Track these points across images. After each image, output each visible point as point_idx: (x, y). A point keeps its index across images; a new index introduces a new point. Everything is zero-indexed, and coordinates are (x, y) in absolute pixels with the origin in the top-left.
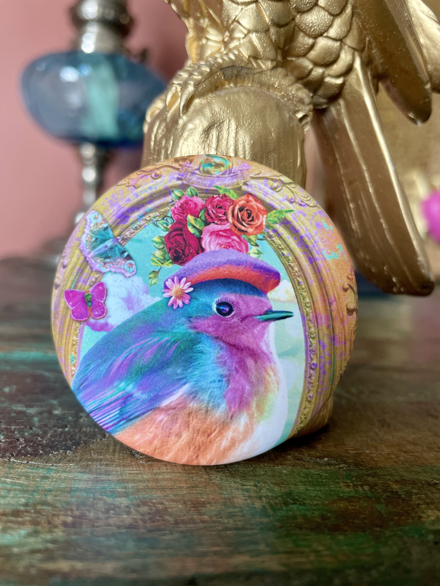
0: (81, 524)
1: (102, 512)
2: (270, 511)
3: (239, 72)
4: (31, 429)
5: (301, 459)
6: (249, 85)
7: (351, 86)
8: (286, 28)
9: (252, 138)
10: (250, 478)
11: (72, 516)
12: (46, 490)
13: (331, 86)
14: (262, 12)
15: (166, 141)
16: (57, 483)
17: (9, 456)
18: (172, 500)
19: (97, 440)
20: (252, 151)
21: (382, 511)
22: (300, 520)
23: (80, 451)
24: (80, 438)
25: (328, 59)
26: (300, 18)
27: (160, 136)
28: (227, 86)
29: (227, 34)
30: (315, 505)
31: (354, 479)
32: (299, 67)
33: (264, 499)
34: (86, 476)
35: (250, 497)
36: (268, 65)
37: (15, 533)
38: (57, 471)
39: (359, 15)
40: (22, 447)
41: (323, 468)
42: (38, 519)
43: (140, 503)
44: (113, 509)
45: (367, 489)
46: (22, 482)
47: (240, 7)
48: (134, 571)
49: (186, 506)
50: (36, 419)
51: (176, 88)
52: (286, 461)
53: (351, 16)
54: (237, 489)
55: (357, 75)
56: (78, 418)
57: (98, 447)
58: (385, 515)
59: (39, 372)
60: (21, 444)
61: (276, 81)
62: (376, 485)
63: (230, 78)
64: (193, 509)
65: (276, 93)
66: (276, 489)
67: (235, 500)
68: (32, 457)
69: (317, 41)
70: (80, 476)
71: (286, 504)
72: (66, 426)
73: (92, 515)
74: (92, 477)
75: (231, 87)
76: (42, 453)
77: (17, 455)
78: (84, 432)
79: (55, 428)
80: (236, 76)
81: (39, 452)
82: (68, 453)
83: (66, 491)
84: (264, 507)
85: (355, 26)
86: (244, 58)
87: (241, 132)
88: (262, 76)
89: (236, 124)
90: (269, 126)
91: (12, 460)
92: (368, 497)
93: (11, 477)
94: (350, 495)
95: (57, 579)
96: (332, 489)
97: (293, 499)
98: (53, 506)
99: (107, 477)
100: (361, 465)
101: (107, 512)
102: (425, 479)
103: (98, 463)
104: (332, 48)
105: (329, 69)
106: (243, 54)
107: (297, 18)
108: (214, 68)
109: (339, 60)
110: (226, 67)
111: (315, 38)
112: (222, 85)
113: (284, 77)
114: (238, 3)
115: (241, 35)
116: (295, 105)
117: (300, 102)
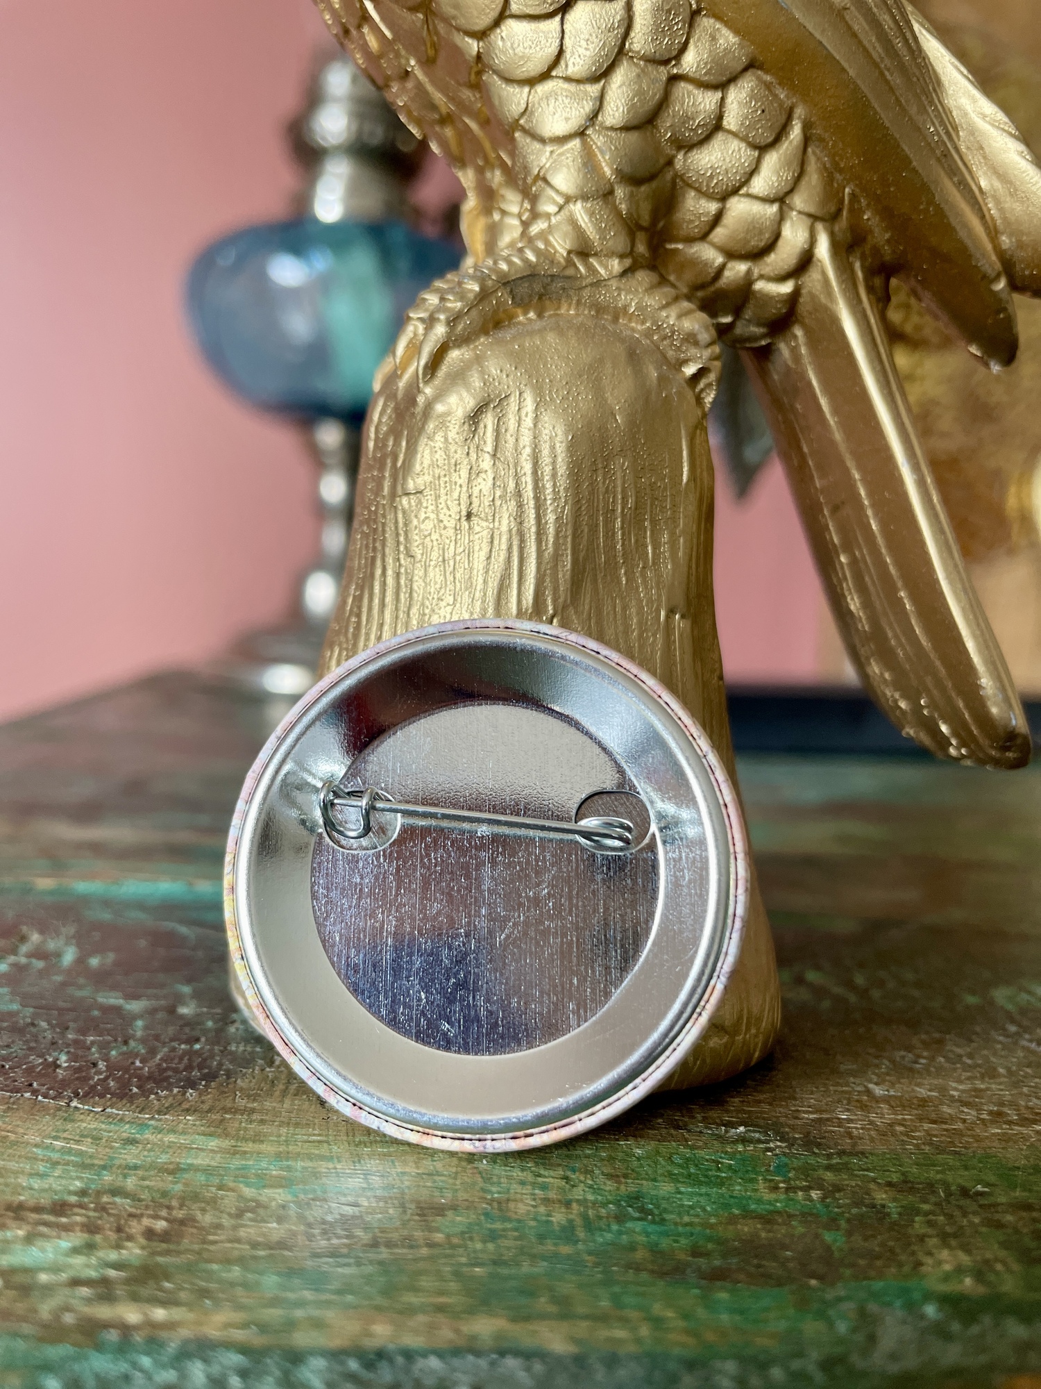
0: (181, 1235)
1: (230, 1215)
2: (581, 1234)
3: (546, 286)
4: (126, 1043)
5: (685, 1127)
6: (572, 312)
7: (813, 296)
8: (654, 184)
9: (569, 427)
11: (166, 1220)
12: (128, 1167)
13: (767, 298)
14: (596, 155)
15: (395, 440)
16: (152, 1153)
17: (69, 1097)
19: (254, 1070)
20: (571, 456)
21: (835, 1247)
22: (640, 1255)
23: (214, 1091)
24: (220, 1064)
25: (757, 243)
26: (685, 161)
27: (385, 429)
28: (520, 318)
29: (527, 204)
30: (686, 1225)
31: (792, 1174)
32: (694, 262)
33: (574, 1205)
34: (213, 1143)
35: (546, 1201)
36: (612, 266)
37: (49, 1246)
38: (158, 1130)
39: (821, 140)
40: (99, 1080)
41: (729, 1148)
42: (100, 1222)
44: (252, 1211)
45: (815, 1197)
46: (84, 1149)
47: (548, 149)
49: (405, 1212)
50: (139, 1023)
51: (416, 327)
52: (649, 1129)
53: (802, 145)
54: (523, 1183)
55: (824, 274)
56: (225, 1025)
57: (252, 1084)
58: (837, 1255)
59: (168, 925)
60: (99, 1073)
61: (632, 299)
62: (839, 1190)
63: (526, 300)
64: (417, 1218)
65: (633, 324)
66: (608, 1188)
67: (512, 1205)
68: (114, 1099)
69: (728, 206)
70: (200, 1141)
71: (620, 1218)
72: (197, 1040)
73: (207, 1219)
74: (226, 1143)
75: (530, 320)
76: (135, 1093)
77: (86, 1095)
78: (231, 1053)
79: (173, 1044)
80: (541, 297)
81: (131, 1090)
82: (188, 1094)
83: (166, 1170)
84: (570, 1221)
85: (812, 165)
86: (557, 255)
87: (547, 417)
88: (600, 292)
89: (536, 400)
90: (610, 400)
91: (74, 1103)
92: (811, 1214)
93: (65, 1139)
94: (772, 1208)
95: (113, 1336)
96: (736, 1193)
97: (642, 1210)
98: (134, 1198)
99: (257, 1147)
100: (820, 1144)
101: (239, 1214)
102: (960, 1181)
103: (245, 1116)
104: (761, 218)
105: (761, 263)
106: (554, 248)
107: (676, 160)
108: (490, 283)
109: (780, 243)
110: (517, 279)
111: (724, 198)
112: (511, 317)
113: (651, 289)
114: (543, 141)
115: (552, 209)
116: (679, 349)
117: (689, 342)
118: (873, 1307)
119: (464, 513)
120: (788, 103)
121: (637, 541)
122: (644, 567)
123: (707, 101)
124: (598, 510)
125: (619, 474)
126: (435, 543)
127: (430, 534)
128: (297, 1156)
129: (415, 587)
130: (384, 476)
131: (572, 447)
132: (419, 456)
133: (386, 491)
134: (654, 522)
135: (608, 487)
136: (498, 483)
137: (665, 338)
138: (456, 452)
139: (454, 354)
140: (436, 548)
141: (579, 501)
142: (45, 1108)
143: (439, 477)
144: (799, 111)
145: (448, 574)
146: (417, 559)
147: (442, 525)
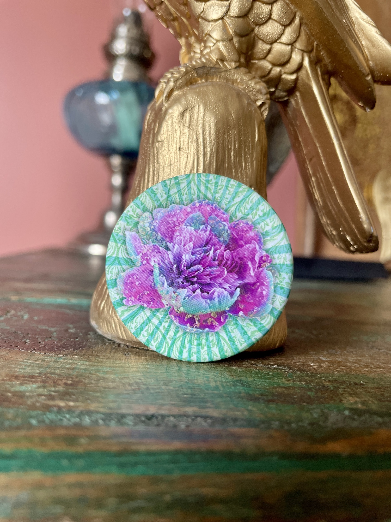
1: (94, 380)
2: (221, 388)
3: (208, 71)
4: (51, 338)
6: (218, 81)
7: (303, 80)
8: (247, 38)
9: (216, 118)
10: (211, 371)
11: (71, 381)
12: (56, 368)
13: (287, 81)
14: (227, 26)
15: (154, 124)
16: (64, 365)
17: (32, 350)
18: (147, 378)
19: (98, 346)
20: (216, 128)
22: (242, 395)
23: (85, 351)
24: (86, 344)
25: (283, 60)
26: (258, 30)
28: (200, 82)
29: (203, 44)
30: (259, 388)
31: (295, 377)
32: (260, 68)
33: (218, 382)
34: (86, 363)
36: (232, 65)
37: (29, 386)
38: (66, 359)
39: (306, 24)
40: (42, 346)
41: (272, 371)
42: (47, 381)
45: (303, 383)
46: (39, 363)
47: (211, 24)
48: (110, 409)
50: (55, 333)
51: (163, 85)
52: (243, 365)
53: (299, 26)
55: (307, 71)
56: (87, 335)
58: (312, 397)
61: (239, 77)
63: (202, 75)
64: (162, 383)
65: (239, 86)
66: (229, 378)
67: (196, 381)
68: (48, 351)
69: (273, 46)
70: (82, 362)
71: (235, 386)
72: (77, 338)
73: (87, 381)
74: (91, 363)
75: (203, 82)
76: (56, 350)
77: (38, 350)
78: (90, 341)
79: (68, 339)
80: (207, 74)
81: (54, 349)
82: (75, 351)
83: (70, 369)
84: (217, 386)
85: (303, 33)
86: (213, 60)
87: (208, 115)
88: (227, 74)
89: (204, 108)
90: (230, 109)
91: (34, 352)
92: (302, 387)
93: (31, 360)
94: (288, 385)
95: (55, 409)
96: (275, 381)
97: (242, 384)
98: (59, 375)
99: (102, 364)
100: (304, 371)
102: (354, 381)
103: (97, 357)
104: (285, 51)
105: (285, 67)
106: (212, 58)
107: (255, 30)
108: (189, 69)
109: (291, 60)
110: (199, 68)
111: (271, 44)
112: (196, 81)
113: (245, 74)
114: (209, 21)
115: (211, 44)
116: (255, 95)
117: (259, 93)
118: (326, 411)
119: (178, 148)
120: (295, 10)
121: (239, 160)
122: (241, 170)
123: (266, 9)
124: (225, 148)
125: (233, 136)
126: (167, 159)
127: (166, 156)
128: (117, 367)
129: (160, 175)
130: (150, 137)
131: (217, 124)
132: (163, 128)
133: (151, 142)
134: (245, 155)
135: (229, 140)
136: (190, 137)
137: (250, 91)
138: (175, 126)
139: (176, 93)
140: (167, 161)
141: (219, 144)
142: (24, 353)
143: (169, 135)
144: (298, 14)
145: (172, 169)
146: (161, 165)
147: (170, 152)
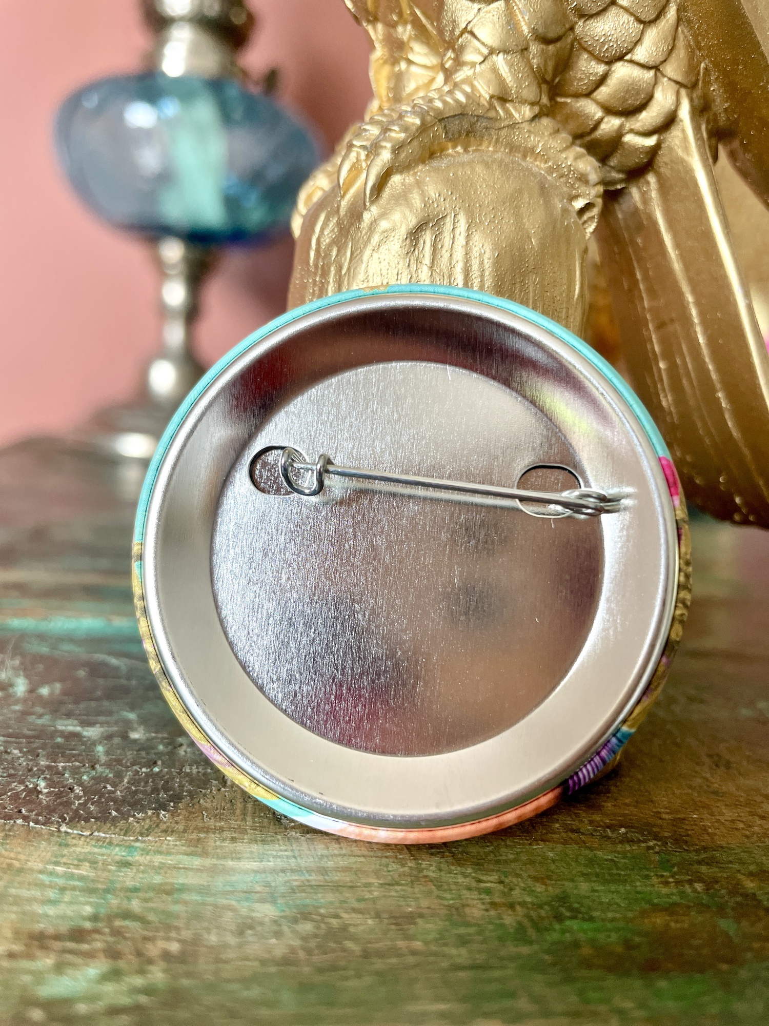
1: (232, 933)
2: (532, 933)
3: (472, 125)
4: (93, 767)
5: (577, 831)
6: (491, 149)
7: (671, 149)
8: (558, 45)
9: (496, 246)
10: (492, 867)
13: (636, 149)
14: (516, 15)
15: (339, 251)
17: (58, 822)
18: (354, 910)
19: (211, 790)
20: (497, 272)
21: (731, 933)
22: (586, 951)
23: (184, 812)
25: (632, 102)
26: (584, 27)
27: (327, 241)
28: (450, 151)
29: (450, 54)
30: (613, 920)
31: (675, 869)
32: (577, 115)
33: (518, 908)
35: (493, 904)
36: (525, 112)
37: (78, 974)
38: (145, 852)
39: (689, 22)
40: (79, 804)
41: (619, 847)
42: (119, 946)
43: (299, 916)
44: (251, 927)
45: (699, 889)
46: (85, 873)
47: (476, 6)
49: (381, 922)
51: (358, 154)
52: (551, 833)
53: (676, 24)
54: (469, 889)
55: (683, 131)
56: (175, 748)
57: (214, 804)
58: (736, 940)
59: (100, 657)
60: (78, 798)
62: (717, 882)
63: (456, 136)
64: (393, 927)
65: (538, 163)
66: (539, 890)
67: (467, 910)
68: (99, 823)
69: (613, 69)
71: (559, 918)
72: (155, 763)
73: (213, 938)
76: (116, 817)
79: (135, 767)
80: (468, 133)
81: (110, 813)
82: (161, 815)
83: (164, 891)
85: (681, 43)
86: (482, 99)
87: (477, 238)
88: (514, 133)
89: (468, 222)
90: (527, 225)
91: (64, 828)
92: (703, 905)
93: (65, 864)
94: (671, 901)
96: (639, 889)
97: (571, 909)
98: (143, 920)
100: (686, 842)
101: (241, 933)
103: (218, 835)
104: (639, 81)
105: (633, 119)
106: (479, 92)
107: (577, 26)
108: (428, 118)
109: (653, 103)
110: (450, 117)
111: (610, 63)
112: (444, 150)
113: (554, 133)
115: (476, 58)
116: (572, 186)
117: (581, 181)
137: (562, 176)
142: (39, 834)
